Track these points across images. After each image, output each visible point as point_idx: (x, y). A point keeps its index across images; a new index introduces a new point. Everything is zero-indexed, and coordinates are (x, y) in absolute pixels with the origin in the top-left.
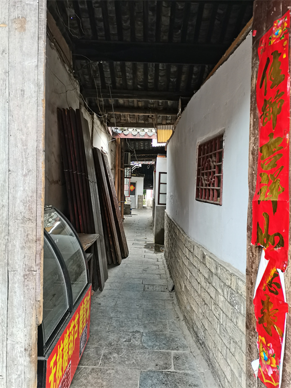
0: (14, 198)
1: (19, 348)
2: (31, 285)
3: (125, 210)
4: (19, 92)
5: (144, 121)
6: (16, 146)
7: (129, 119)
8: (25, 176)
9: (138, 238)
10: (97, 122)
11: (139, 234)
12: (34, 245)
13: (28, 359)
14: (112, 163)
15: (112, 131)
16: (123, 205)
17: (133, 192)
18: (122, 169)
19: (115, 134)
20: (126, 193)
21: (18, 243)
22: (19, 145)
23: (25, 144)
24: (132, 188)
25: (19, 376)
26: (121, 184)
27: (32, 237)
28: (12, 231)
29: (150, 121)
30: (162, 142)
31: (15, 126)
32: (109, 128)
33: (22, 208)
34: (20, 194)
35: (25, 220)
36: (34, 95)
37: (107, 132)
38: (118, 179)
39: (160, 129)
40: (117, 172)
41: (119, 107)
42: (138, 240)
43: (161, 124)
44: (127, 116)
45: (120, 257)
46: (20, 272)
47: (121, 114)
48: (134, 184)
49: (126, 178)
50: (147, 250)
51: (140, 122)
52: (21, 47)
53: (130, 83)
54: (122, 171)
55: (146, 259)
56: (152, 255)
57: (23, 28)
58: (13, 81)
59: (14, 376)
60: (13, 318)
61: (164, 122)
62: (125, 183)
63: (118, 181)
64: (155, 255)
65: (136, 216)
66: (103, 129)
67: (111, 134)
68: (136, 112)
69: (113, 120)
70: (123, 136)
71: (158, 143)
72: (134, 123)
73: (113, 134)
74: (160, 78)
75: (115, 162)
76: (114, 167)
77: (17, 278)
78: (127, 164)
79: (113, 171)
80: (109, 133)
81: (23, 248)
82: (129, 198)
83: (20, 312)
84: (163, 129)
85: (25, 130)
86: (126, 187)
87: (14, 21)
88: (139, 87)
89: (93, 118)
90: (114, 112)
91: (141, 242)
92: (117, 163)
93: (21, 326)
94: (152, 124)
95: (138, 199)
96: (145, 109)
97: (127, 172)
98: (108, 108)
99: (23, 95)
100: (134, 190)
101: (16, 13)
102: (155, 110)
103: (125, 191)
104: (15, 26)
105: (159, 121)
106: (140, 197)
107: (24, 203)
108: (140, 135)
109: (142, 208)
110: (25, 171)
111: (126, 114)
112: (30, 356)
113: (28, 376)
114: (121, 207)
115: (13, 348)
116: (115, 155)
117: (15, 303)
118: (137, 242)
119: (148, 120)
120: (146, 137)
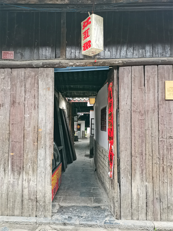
0: (47, 129)
1: (48, 165)
2: (51, 149)
3: (75, 139)
4: (48, 104)
5: (83, 94)
6: (47, 116)
7: (76, 94)
8: (49, 123)
9: (82, 152)
10: (61, 96)
11: (82, 150)
12: (51, 140)
13: (50, 168)
14: (68, 114)
15: (68, 99)
16: (74, 136)
17: (79, 129)
18: (73, 117)
19: (69, 100)
20: (75, 130)
21: (48, 139)
22: (48, 116)
23: (49, 116)
24: (79, 127)
25: (48, 172)
26: (73, 125)
27: (51, 138)
28: (46, 137)
29: (86, 94)
30: (92, 104)
31: (47, 112)
32: (66, 98)
33: (49, 131)
34: (48, 128)
35: (49, 134)
36: (52, 105)
37: (65, 100)
38: (71, 122)
39: (91, 98)
40: (70, 119)
41: (71, 89)
42: (81, 153)
43: (91, 96)
44: (75, 93)
45: (73, 160)
46: (48, 146)
47: (72, 92)
48: (80, 125)
49: (75, 121)
50: (85, 157)
51: (81, 95)
52: (49, 94)
53: (76, 78)
54: (73, 118)
55: (85, 161)
56: (88, 159)
57: (49, 90)
58: (47, 102)
59: (47, 172)
60: (47, 158)
61: (93, 95)
62: (75, 124)
63: (71, 123)
64: (89, 159)
65: (81, 142)
66: (63, 99)
67: (67, 100)
68: (79, 91)
69: (68, 94)
70: (73, 101)
71: (90, 104)
72: (78, 95)
73: (68, 100)
74: (89, 76)
75: (69, 114)
76: (69, 116)
77: (48, 148)
78: (76, 114)
79: (68, 118)
80: (66, 100)
81: (49, 141)
82: (77, 132)
83: (48, 156)
84: (92, 98)
85: (49, 113)
86: (75, 127)
87: (47, 88)
88: (80, 80)
89: (59, 95)
90: (69, 91)
91: (83, 154)
92: (70, 114)
93: (49, 159)
94: (87, 96)
95: (82, 133)
96: (83, 89)
97: (75, 118)
98: (66, 89)
99: (49, 105)
100: (80, 128)
101: (48, 86)
102: (88, 90)
103: (75, 129)
104: (47, 89)
105: (90, 94)
106: (83, 132)
107: (49, 130)
108: (81, 100)
109: (84, 138)
110: (49, 122)
111: (74, 92)
112: (51, 167)
113: (50, 172)
114: (73, 136)
115: (47, 165)
116: (69, 110)
117: (47, 154)
118: (81, 154)
119: (85, 94)
120: (85, 102)
